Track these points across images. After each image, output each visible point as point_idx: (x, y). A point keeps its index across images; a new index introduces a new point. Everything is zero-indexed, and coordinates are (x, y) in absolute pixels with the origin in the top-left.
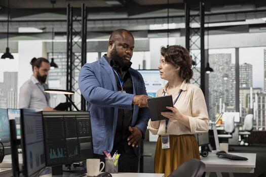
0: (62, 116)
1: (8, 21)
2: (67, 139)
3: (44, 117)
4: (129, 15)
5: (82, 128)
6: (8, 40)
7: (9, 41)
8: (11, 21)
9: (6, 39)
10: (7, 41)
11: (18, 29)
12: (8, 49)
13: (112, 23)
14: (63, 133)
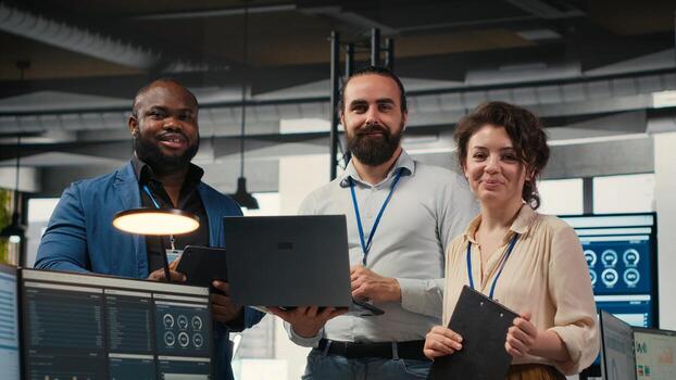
0: (100, 291)
1: (244, 104)
2: (110, 355)
3: (27, 284)
4: (584, 69)
5: (176, 331)
6: (243, 157)
7: (246, 160)
8: (254, 104)
9: (239, 155)
10: (239, 161)
11: (278, 124)
12: (242, 182)
13: (537, 95)
14: (99, 338)
